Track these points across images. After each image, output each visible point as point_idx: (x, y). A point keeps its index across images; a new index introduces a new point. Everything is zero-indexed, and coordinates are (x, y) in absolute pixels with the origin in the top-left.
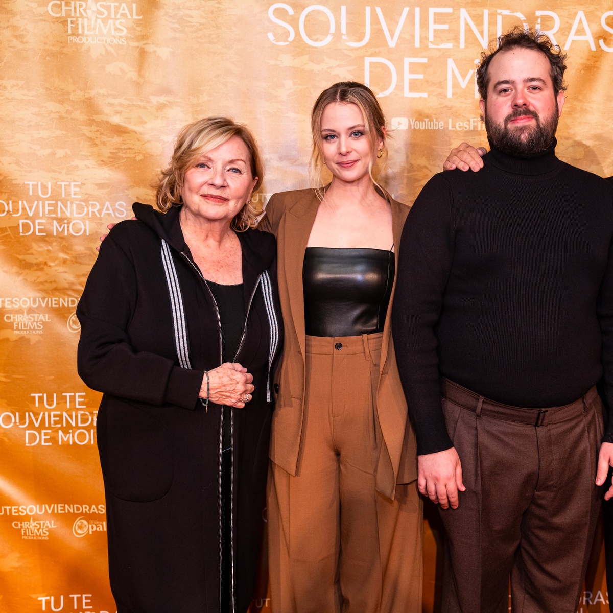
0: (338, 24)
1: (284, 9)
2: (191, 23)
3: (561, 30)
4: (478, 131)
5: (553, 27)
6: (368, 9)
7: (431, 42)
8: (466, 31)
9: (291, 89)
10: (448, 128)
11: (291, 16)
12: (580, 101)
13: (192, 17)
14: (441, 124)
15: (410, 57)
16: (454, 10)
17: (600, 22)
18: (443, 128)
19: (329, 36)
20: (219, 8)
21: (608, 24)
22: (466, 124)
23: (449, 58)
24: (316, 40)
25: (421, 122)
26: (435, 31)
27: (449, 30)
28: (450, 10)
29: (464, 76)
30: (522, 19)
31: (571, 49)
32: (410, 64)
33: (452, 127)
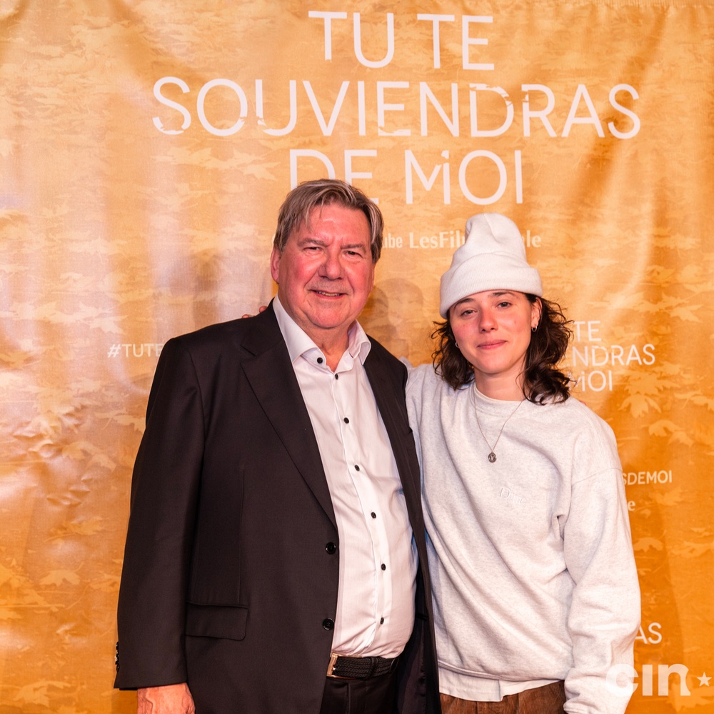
0: (251, 105)
1: (175, 85)
2: (44, 105)
3: (556, 109)
4: (450, 249)
5: (545, 107)
6: (293, 84)
7: (381, 128)
8: (428, 113)
9: (187, 195)
10: (408, 246)
11: (185, 94)
12: (587, 205)
13: (45, 97)
14: (399, 241)
15: (353, 149)
16: (411, 84)
17: (608, 98)
18: (401, 246)
19: (239, 121)
20: (84, 83)
21: (619, 102)
22: (434, 239)
23: (407, 149)
24: (221, 127)
26: (386, 112)
27: (405, 112)
28: (405, 85)
29: (428, 174)
30: (503, 96)
31: (572, 135)
32: (354, 158)
33: (415, 245)
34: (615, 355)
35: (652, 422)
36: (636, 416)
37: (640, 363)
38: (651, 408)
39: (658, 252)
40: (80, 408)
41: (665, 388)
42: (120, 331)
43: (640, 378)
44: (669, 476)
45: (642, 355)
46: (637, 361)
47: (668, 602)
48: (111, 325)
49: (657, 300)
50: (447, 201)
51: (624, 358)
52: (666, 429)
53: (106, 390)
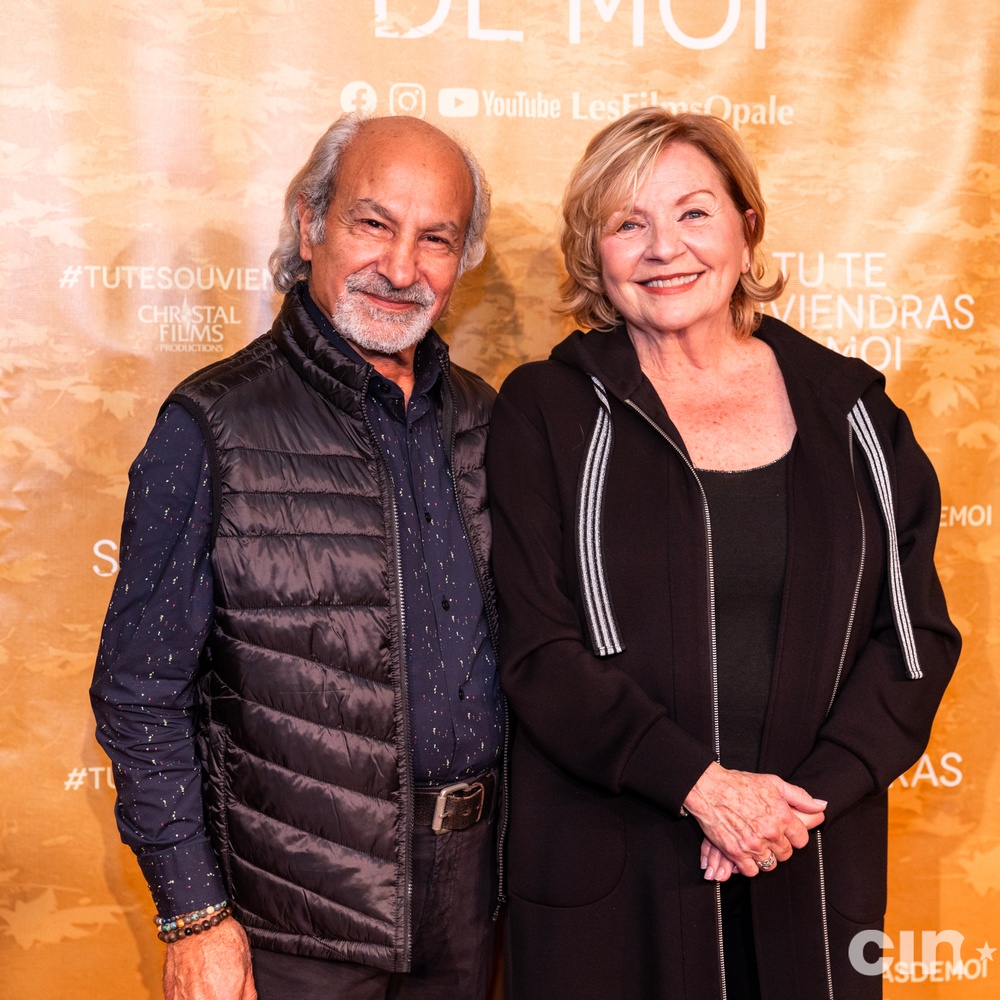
9: (199, 14)
10: (571, 114)
12: (874, 56)
14: (555, 105)
18: (558, 115)
22: (613, 105)
25: (508, 100)
33: (581, 113)
34: (908, 310)
35: (963, 425)
36: (937, 413)
37: (949, 326)
38: (963, 402)
39: (987, 140)
40: (11, 370)
41: (988, 369)
42: (81, 243)
43: (947, 352)
44: (987, 515)
45: (953, 312)
46: (943, 322)
47: (974, 721)
48: (65, 231)
49: (982, 220)
51: (923, 316)
52: (985, 437)
53: (56, 343)
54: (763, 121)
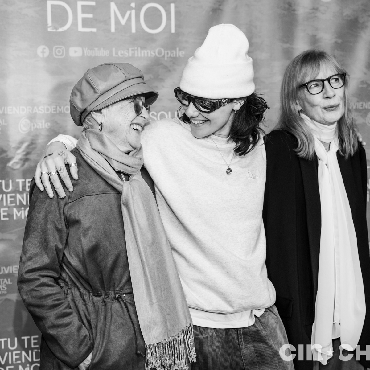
4: (135, 57)
10: (112, 55)
14: (107, 52)
15: (82, 1)
18: (108, 55)
22: (126, 52)
23: (112, 1)
25: (92, 51)
29: (123, 16)
32: (83, 6)
33: (116, 55)
50: (134, 30)
54: (175, 56)
